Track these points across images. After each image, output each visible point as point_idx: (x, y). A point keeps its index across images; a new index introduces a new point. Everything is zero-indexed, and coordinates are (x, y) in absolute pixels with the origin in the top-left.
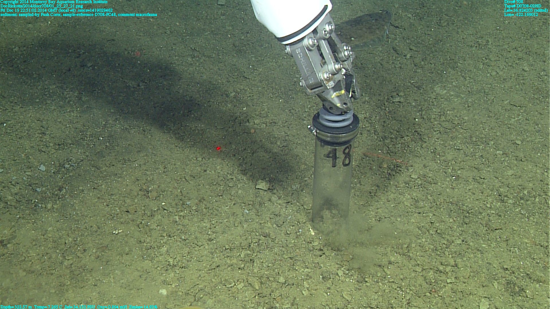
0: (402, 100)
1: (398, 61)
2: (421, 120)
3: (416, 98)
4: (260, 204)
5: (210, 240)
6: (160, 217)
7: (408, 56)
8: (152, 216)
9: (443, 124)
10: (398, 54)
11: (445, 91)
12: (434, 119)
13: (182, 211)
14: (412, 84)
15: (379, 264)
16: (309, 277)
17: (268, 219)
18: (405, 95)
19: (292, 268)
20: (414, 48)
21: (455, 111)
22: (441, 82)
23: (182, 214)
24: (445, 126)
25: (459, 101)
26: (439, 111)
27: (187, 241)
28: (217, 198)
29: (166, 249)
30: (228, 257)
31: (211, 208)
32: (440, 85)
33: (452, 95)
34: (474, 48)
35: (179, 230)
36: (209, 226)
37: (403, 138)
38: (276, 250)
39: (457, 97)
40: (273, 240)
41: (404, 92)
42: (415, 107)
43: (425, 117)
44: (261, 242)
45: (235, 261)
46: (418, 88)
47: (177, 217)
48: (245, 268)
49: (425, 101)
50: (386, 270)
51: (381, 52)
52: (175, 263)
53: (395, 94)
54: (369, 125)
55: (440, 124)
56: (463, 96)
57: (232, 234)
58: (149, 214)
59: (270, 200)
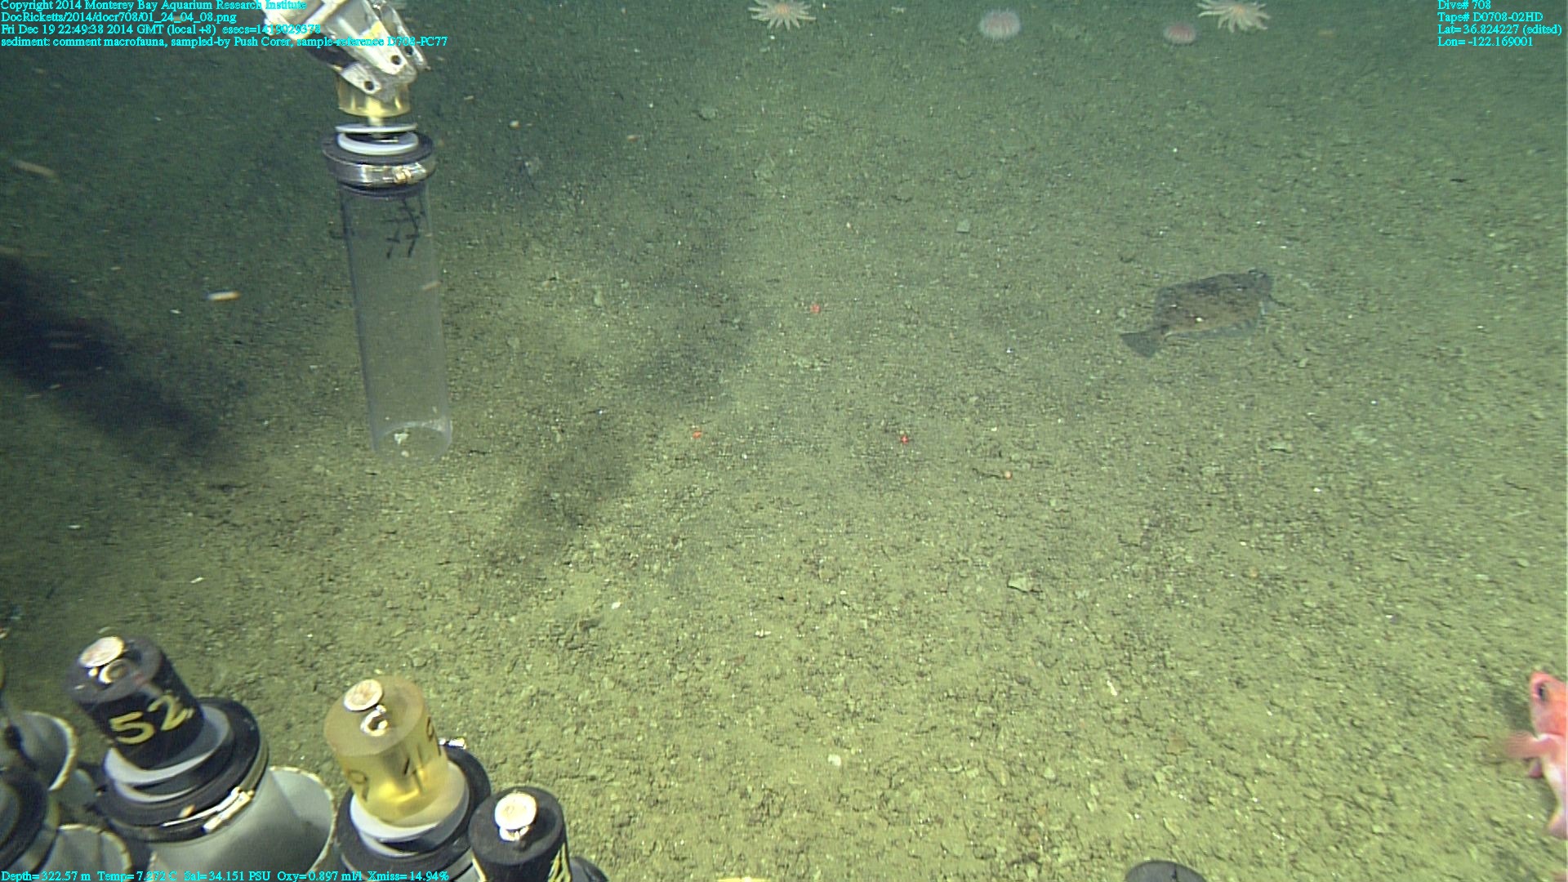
0: (1289, 447)
1: (1283, 369)
2: (1325, 492)
3: (1317, 447)
4: (1015, 619)
5: (921, 674)
6: (835, 617)
7: (1303, 364)
8: (822, 612)
9: (1369, 504)
10: (1282, 355)
11: (1374, 440)
12: (1352, 492)
13: (874, 612)
14: (1309, 417)
15: (1236, 771)
16: (1099, 775)
17: (1027, 649)
18: (1295, 438)
19: (1070, 753)
20: (1314, 349)
21: (1394, 482)
22: (1366, 421)
23: (874, 617)
24: (1373, 510)
25: (1400, 463)
26: (1361, 477)
27: (881, 670)
28: (938, 595)
29: (842, 679)
30: (951, 712)
31: (925, 612)
32: (1363, 426)
33: (1387, 450)
34: (1430, 361)
35: (866, 646)
36: (919, 647)
37: (1288, 522)
38: (1040, 712)
39: (1398, 454)
40: (1036, 692)
41: (1294, 432)
42: (1313, 463)
43: (1333, 486)
44: (1013, 692)
45: (964, 722)
46: (1322, 427)
47: (865, 622)
48: (983, 739)
49: (1334, 454)
50: (1249, 784)
51: (1250, 348)
52: (858, 710)
53: (1275, 434)
54: (1225, 489)
55: (1363, 505)
56: (1409, 453)
57: (961, 669)
58: (818, 608)
59: (1032, 612)
